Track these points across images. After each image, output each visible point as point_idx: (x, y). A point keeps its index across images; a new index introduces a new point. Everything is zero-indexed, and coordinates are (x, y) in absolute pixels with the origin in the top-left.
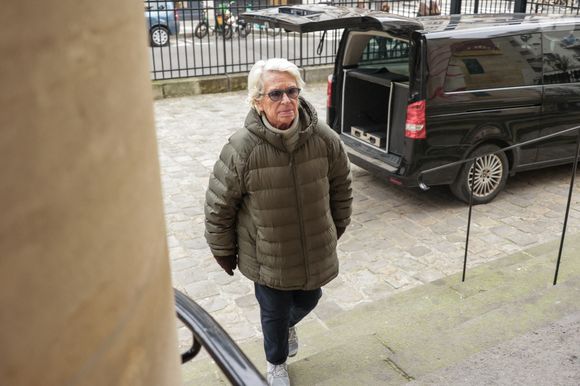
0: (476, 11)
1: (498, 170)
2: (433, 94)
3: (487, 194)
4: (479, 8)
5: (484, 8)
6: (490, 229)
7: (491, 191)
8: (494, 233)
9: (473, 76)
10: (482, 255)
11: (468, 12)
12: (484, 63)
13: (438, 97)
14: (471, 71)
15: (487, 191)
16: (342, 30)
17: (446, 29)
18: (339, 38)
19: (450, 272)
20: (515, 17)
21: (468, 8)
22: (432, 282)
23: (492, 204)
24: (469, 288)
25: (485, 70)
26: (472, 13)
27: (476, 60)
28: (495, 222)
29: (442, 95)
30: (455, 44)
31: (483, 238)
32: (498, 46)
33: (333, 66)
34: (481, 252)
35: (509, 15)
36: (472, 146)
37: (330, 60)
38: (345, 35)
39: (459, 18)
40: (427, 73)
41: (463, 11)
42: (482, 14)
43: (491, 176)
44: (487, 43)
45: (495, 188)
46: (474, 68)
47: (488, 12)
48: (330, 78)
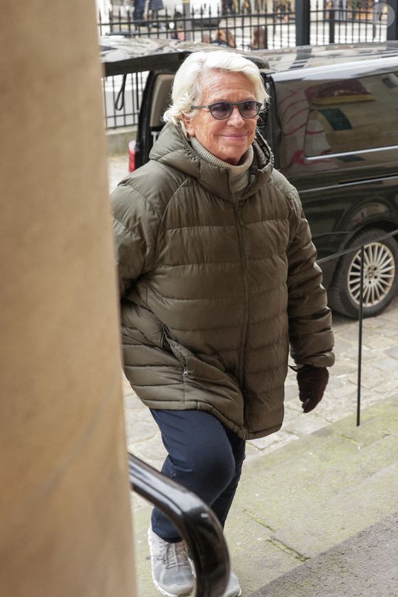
0: (332, 40)
1: (389, 265)
2: (289, 161)
3: (376, 302)
4: (336, 37)
5: (343, 37)
6: (386, 352)
7: (381, 298)
8: (392, 357)
9: (338, 132)
10: (378, 389)
11: (320, 43)
12: (350, 113)
13: (296, 165)
14: (335, 127)
15: (376, 298)
16: (145, 74)
17: (292, 68)
18: (142, 86)
19: (336, 418)
20: (389, 45)
21: (320, 36)
22: (314, 434)
23: (385, 316)
24: (368, 434)
25: (353, 125)
26: (327, 43)
27: (338, 110)
28: (391, 341)
29: (302, 162)
30: (311, 88)
31: (377, 365)
32: (368, 90)
33: (135, 129)
34: (377, 385)
35: (380, 44)
36: (350, 235)
37: (130, 120)
38: (151, 81)
39: (310, 51)
40: (278, 131)
41: (313, 42)
42: (339, 44)
43: (380, 275)
44: (352, 86)
45: (386, 292)
46: (339, 122)
47: (349, 41)
48: (132, 145)
